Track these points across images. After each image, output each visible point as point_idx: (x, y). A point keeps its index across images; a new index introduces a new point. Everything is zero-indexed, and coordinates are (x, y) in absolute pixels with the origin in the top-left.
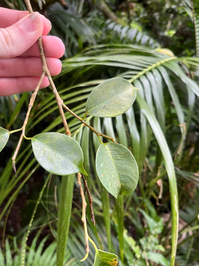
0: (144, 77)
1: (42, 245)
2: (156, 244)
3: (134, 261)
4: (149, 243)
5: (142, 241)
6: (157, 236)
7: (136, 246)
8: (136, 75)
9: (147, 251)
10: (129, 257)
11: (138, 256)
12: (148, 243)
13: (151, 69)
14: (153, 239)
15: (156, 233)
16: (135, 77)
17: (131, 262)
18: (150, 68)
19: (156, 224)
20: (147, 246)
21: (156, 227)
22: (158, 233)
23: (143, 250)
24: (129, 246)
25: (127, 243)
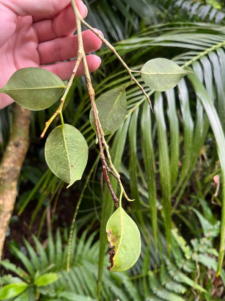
0: (206, 58)
1: (91, 238)
2: (209, 247)
3: (183, 261)
4: (202, 246)
5: (194, 242)
6: (211, 239)
7: (186, 246)
8: (197, 56)
9: (199, 253)
10: (177, 256)
11: (188, 257)
12: (200, 245)
13: (216, 48)
14: (206, 241)
15: (210, 236)
16: (195, 58)
17: (180, 262)
18: (214, 47)
19: (211, 227)
20: (198, 247)
21: (210, 230)
22: (212, 235)
23: (193, 252)
24: (178, 245)
25: (176, 242)
